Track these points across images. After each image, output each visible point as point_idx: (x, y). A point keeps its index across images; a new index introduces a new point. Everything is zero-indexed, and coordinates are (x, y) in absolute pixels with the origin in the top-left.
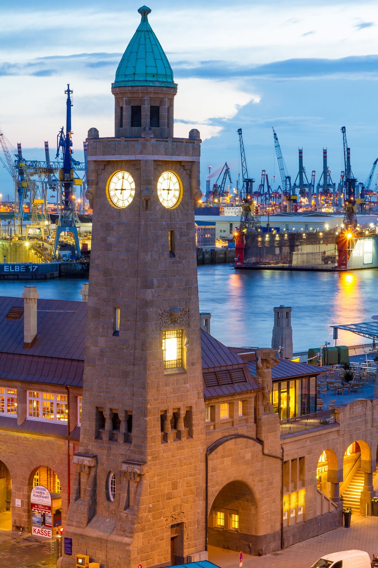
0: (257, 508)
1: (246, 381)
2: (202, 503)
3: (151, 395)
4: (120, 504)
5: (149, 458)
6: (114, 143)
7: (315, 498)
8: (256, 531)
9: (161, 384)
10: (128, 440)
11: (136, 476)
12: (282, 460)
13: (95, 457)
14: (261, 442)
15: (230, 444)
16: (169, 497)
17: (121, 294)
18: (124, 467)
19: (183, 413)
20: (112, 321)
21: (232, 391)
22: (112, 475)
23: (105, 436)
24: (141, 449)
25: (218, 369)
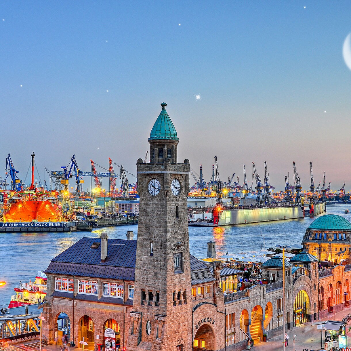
0: (214, 337)
1: (209, 277)
2: (191, 335)
3: (169, 283)
4: (154, 336)
5: (168, 313)
6: (151, 165)
7: (239, 333)
8: (214, 349)
9: (173, 278)
10: (157, 305)
11: (162, 322)
12: (225, 314)
13: (141, 313)
14: (216, 306)
15: (203, 307)
16: (177, 332)
17: (154, 236)
18: (156, 318)
19: (182, 292)
20: (150, 248)
21: (204, 282)
22: (149, 322)
23: (146, 303)
24: (164, 309)
25: (197, 271)
